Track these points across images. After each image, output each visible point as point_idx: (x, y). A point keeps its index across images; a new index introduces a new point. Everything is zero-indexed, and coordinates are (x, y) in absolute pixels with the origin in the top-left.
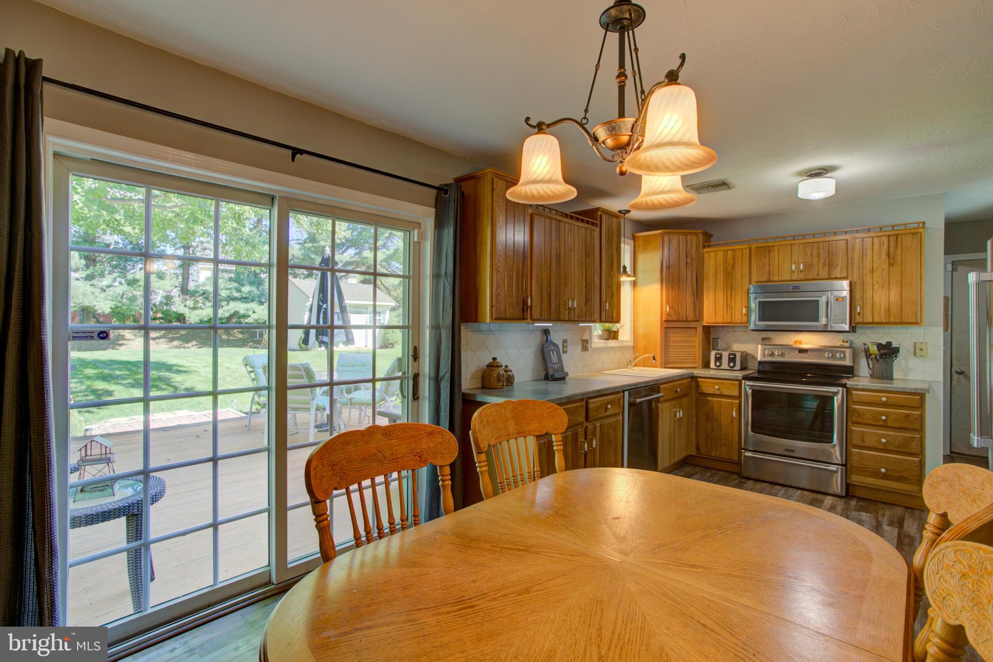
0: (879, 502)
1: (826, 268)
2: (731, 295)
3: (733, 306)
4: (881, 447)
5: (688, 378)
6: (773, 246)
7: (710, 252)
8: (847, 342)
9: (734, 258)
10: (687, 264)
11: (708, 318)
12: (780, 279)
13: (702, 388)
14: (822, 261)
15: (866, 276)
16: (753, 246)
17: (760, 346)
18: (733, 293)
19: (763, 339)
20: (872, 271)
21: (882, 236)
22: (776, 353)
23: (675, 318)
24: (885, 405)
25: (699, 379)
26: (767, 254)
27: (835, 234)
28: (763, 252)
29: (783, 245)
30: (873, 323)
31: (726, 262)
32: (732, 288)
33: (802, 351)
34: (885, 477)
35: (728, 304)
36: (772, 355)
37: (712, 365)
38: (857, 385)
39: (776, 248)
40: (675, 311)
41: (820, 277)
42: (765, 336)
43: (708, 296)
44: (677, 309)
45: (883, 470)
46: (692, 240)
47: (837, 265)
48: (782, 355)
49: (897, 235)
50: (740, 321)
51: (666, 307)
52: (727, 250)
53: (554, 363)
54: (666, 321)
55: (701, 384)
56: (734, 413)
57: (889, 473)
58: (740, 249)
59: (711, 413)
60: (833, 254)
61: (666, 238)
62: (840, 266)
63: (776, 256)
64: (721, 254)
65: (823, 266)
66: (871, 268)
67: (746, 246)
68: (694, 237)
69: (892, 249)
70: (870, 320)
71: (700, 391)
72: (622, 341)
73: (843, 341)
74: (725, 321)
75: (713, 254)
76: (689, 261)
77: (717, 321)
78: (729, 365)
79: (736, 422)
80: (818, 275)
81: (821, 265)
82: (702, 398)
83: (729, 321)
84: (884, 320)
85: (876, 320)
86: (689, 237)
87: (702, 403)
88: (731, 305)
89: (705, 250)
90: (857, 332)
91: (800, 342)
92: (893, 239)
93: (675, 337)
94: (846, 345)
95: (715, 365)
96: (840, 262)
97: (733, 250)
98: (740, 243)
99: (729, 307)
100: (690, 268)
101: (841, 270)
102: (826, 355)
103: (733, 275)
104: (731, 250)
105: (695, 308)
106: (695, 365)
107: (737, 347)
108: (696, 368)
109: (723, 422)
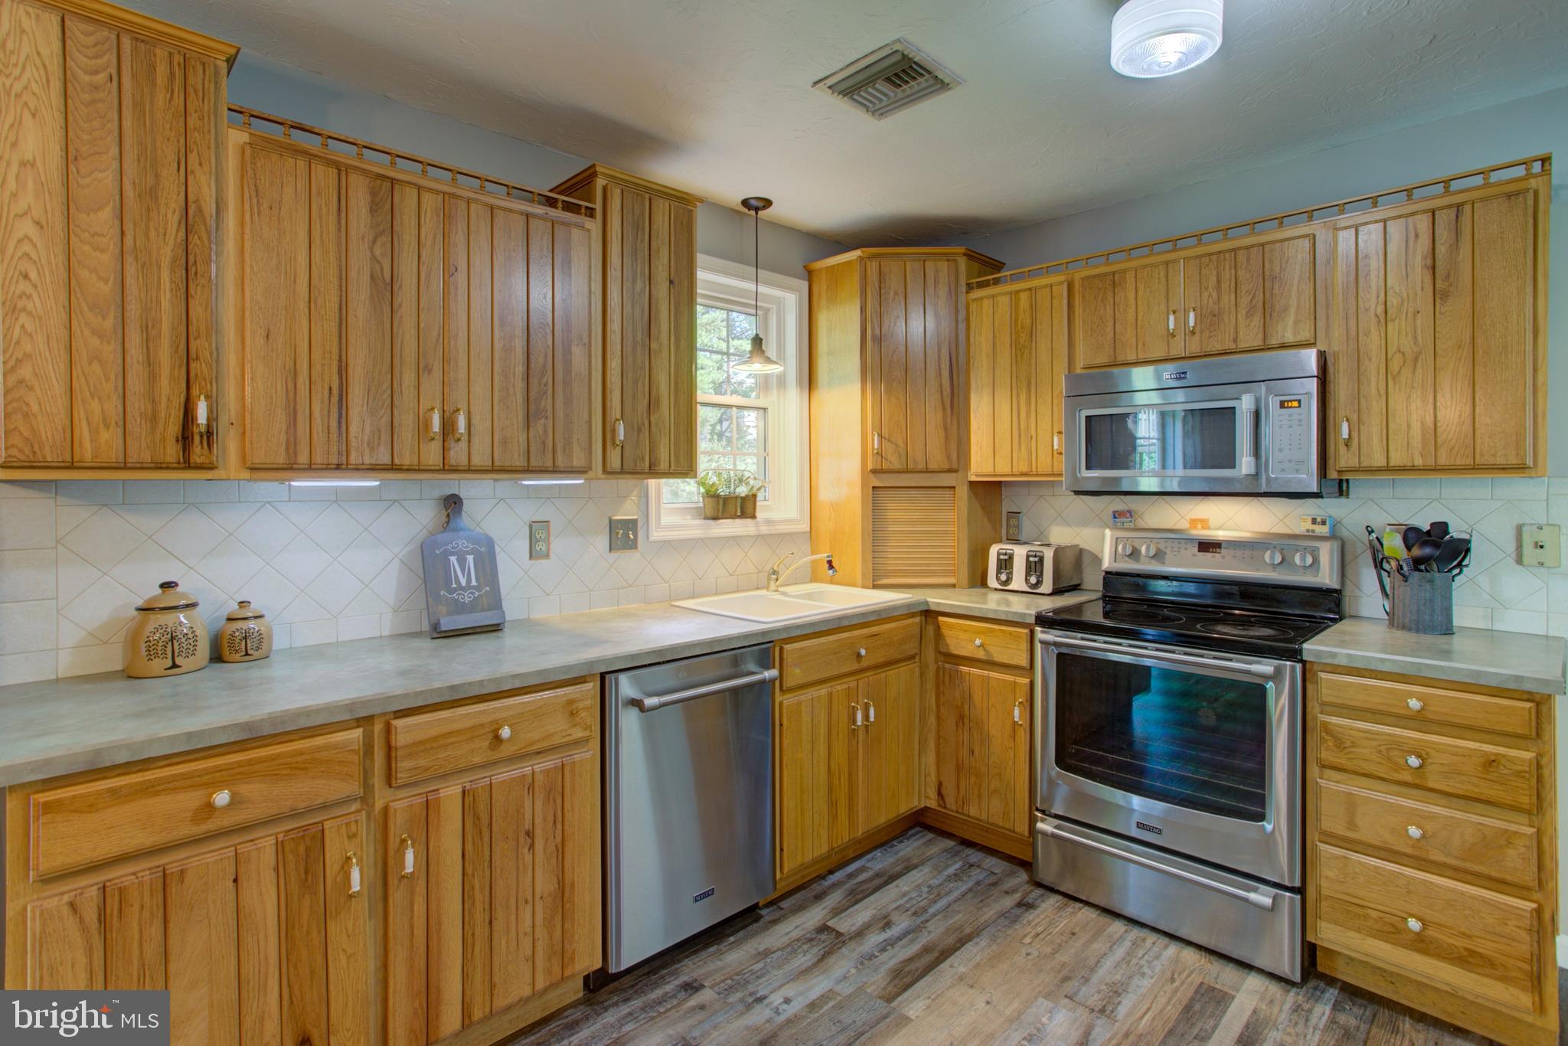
1: (1257, 320)
2: (1028, 404)
3: (1033, 433)
4: (1408, 850)
5: (913, 615)
6: (1124, 271)
7: (982, 299)
8: (1324, 523)
9: (1033, 308)
10: (925, 330)
11: (982, 464)
12: (1141, 357)
13: (949, 641)
14: (1244, 301)
15: (1368, 334)
16: (1079, 277)
17: (1108, 532)
18: (1032, 401)
19: (1116, 515)
20: (1384, 318)
21: (1413, 214)
22: (1144, 550)
23: (897, 464)
24: (1418, 720)
25: (941, 619)
26: (1110, 294)
27: (1281, 221)
28: (1100, 289)
29: (1145, 266)
30: (1388, 469)
31: (1016, 320)
32: (1029, 383)
33: (1207, 546)
34: (1423, 945)
35: (1022, 427)
36: (1134, 554)
37: (992, 582)
38: (1334, 655)
39: (1130, 277)
40: (896, 445)
41: (1242, 345)
42: (1120, 507)
44: (901, 443)
45: (1414, 923)
46: (938, 272)
47: (1286, 309)
48: (1159, 556)
49: (1459, 207)
50: (1048, 470)
51: (873, 435)
52: (1018, 292)
53: (455, 590)
54: (874, 471)
55: (945, 631)
56: (1017, 712)
57: (1429, 933)
58: (1045, 286)
59: (966, 707)
60: (1274, 278)
61: (873, 267)
62: (1293, 310)
63: (1131, 295)
64: (1004, 301)
65: (1249, 314)
66: (1380, 309)
67: (1061, 278)
68: (943, 266)
69: (1442, 250)
70: (1379, 461)
71: (943, 650)
72: (768, 522)
73: (1314, 521)
74: (1018, 470)
75: (986, 302)
77: (999, 470)
78: (1026, 582)
79: (1023, 736)
80: (1235, 340)
81: (1242, 312)
82: (947, 666)
83: (1025, 469)
84: (1419, 462)
85: (1396, 460)
86: (929, 265)
87: (947, 679)
88: (1028, 428)
89: (972, 296)
90: (1351, 496)
91: (1205, 523)
92: (1444, 218)
93: (899, 511)
94: (1320, 530)
95: (998, 578)
96: (1294, 301)
97: (1030, 289)
98: (1049, 271)
99: (1024, 434)
100: (935, 339)
101: (1297, 322)
102: (1267, 557)
103: (1030, 353)
104: (1025, 290)
105: (946, 438)
106: (952, 581)
107: (1062, 535)
108: (954, 586)
109: (993, 732)
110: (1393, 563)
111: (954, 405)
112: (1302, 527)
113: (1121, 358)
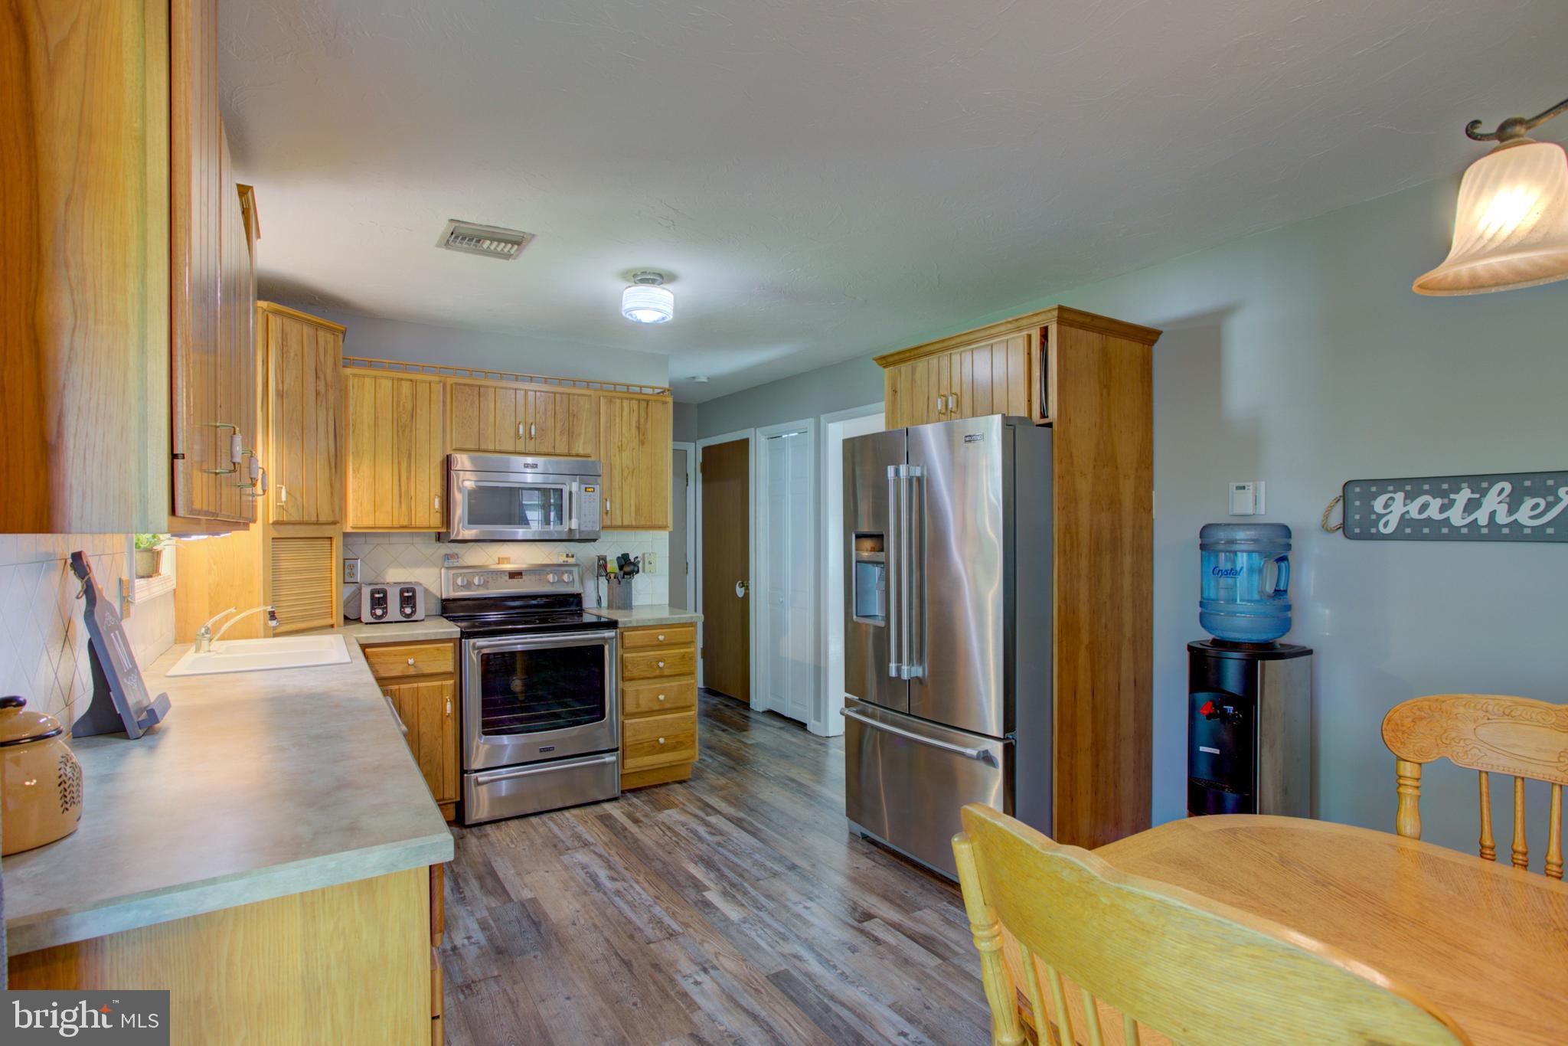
0: (656, 786)
1: (565, 437)
2: (409, 471)
3: (413, 494)
4: (657, 707)
6: (488, 387)
7: (364, 376)
8: (573, 556)
9: (414, 396)
10: (317, 394)
11: (357, 515)
12: (498, 448)
14: (559, 425)
15: (615, 456)
16: (450, 381)
17: (443, 570)
18: (413, 468)
19: (448, 557)
20: (621, 449)
21: (632, 399)
22: (476, 581)
23: (295, 517)
26: (476, 400)
28: (470, 395)
29: (501, 388)
30: (623, 527)
31: (398, 403)
32: (410, 455)
33: (515, 575)
34: (663, 749)
35: (403, 489)
37: (366, 615)
39: (491, 391)
40: (296, 499)
41: (558, 451)
42: (449, 551)
43: (356, 471)
44: (298, 496)
45: (662, 740)
46: (326, 342)
47: (579, 435)
48: (485, 585)
49: (648, 402)
50: (426, 524)
51: (279, 489)
52: (400, 380)
54: (275, 523)
55: (373, 660)
56: (449, 706)
57: (666, 742)
58: (424, 381)
60: (574, 415)
61: (277, 324)
62: (582, 436)
63: (492, 405)
64: (386, 384)
65: (562, 433)
66: (620, 444)
67: (435, 379)
68: (330, 337)
69: (642, 420)
70: (619, 523)
72: (165, 579)
73: (567, 556)
74: (396, 524)
75: (368, 381)
76: (322, 389)
77: (379, 523)
78: (402, 613)
81: (558, 432)
83: (405, 523)
84: (634, 523)
85: (625, 523)
86: (320, 333)
88: (408, 491)
89: (349, 371)
91: (507, 560)
92: (643, 404)
93: (293, 559)
94: (571, 561)
95: (373, 614)
96: (583, 431)
97: (411, 381)
98: (423, 369)
99: (404, 496)
100: (324, 405)
101: (584, 443)
102: (551, 578)
103: (411, 431)
104: (407, 380)
105: (332, 493)
106: (330, 621)
107: (395, 576)
108: (332, 626)
109: (423, 729)
110: (612, 576)
111: (337, 465)
112: (562, 559)
113: (483, 447)
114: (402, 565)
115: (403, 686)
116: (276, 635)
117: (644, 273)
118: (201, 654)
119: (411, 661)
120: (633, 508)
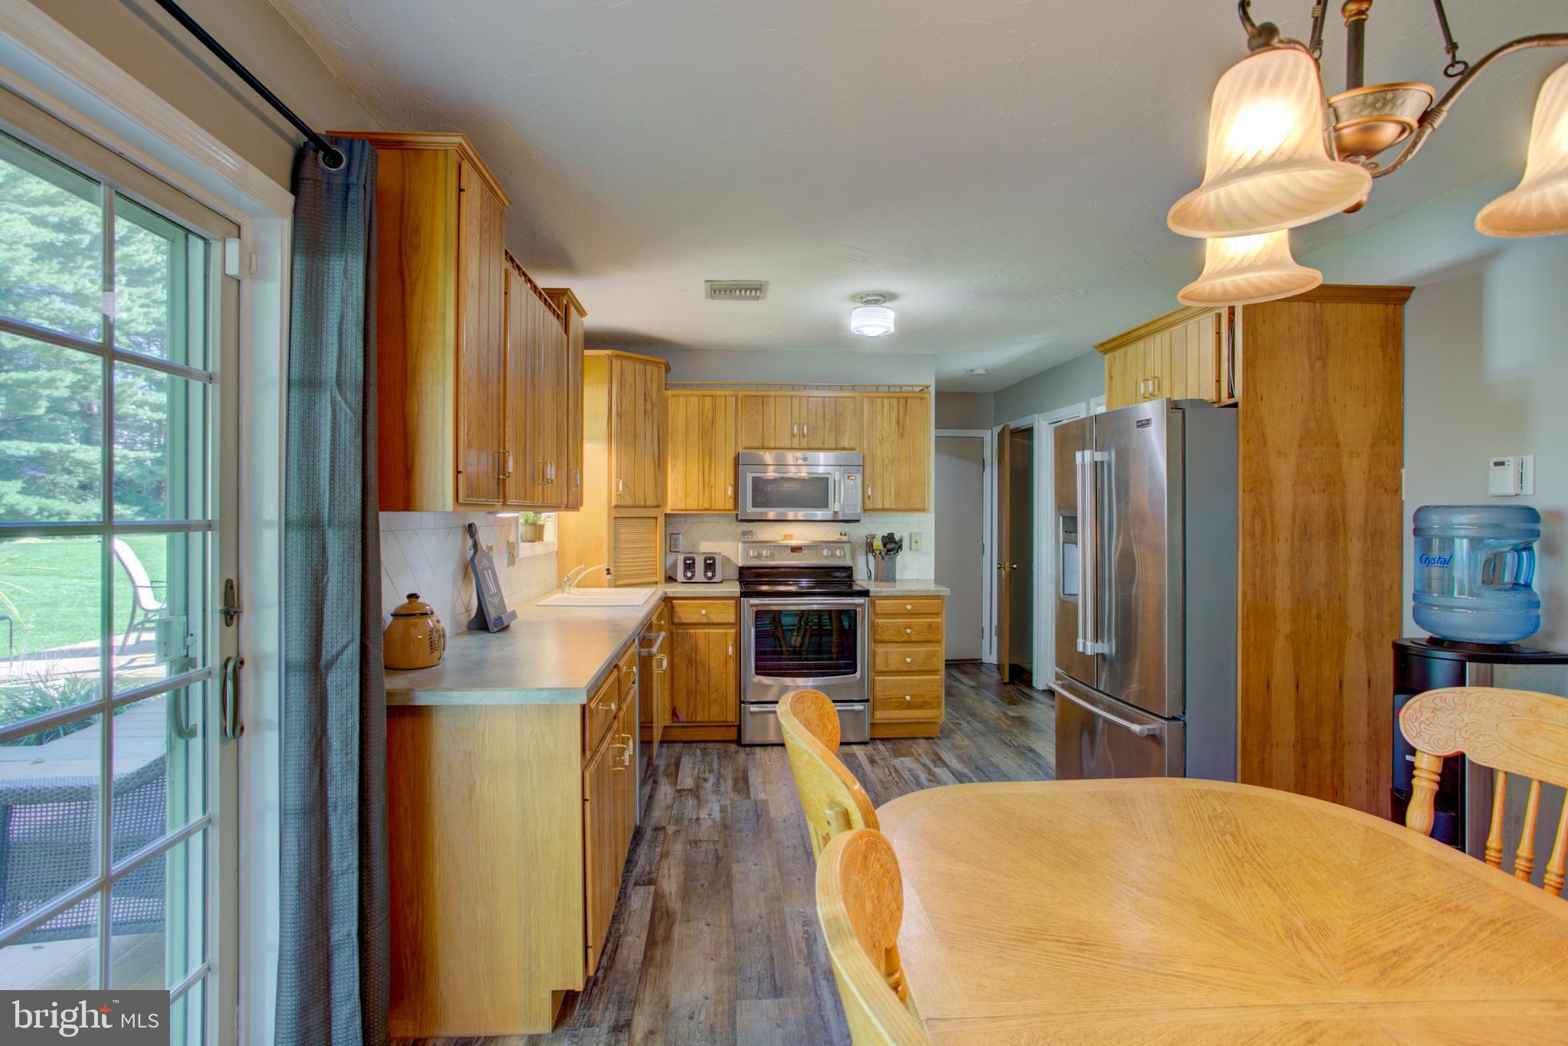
0: (904, 739)
1: (833, 434)
2: (710, 466)
3: (713, 484)
4: (905, 669)
5: (663, 601)
6: (769, 396)
7: (678, 396)
8: (845, 535)
9: (714, 408)
10: (645, 412)
11: (674, 501)
12: (777, 445)
13: (680, 615)
14: (828, 424)
15: (876, 448)
16: (741, 394)
17: (740, 544)
18: (713, 464)
19: (744, 533)
20: (882, 442)
21: (892, 397)
22: (764, 553)
23: (630, 503)
24: (909, 614)
25: (674, 602)
26: (761, 408)
28: (756, 404)
29: (780, 396)
30: (883, 510)
31: (703, 414)
32: (711, 454)
33: (796, 549)
34: (910, 706)
35: (706, 480)
36: (759, 556)
37: (680, 577)
38: (881, 592)
39: (772, 400)
40: (630, 489)
41: (827, 446)
42: (745, 529)
43: (673, 467)
44: (632, 487)
45: (908, 698)
46: (652, 373)
47: (845, 431)
48: (772, 557)
49: (906, 399)
50: (722, 507)
51: (618, 482)
52: (704, 396)
53: (493, 595)
54: (616, 507)
55: (677, 609)
56: (730, 651)
57: (914, 700)
58: (722, 396)
59: (694, 654)
60: (840, 415)
61: (616, 364)
62: (848, 433)
63: (773, 411)
64: (694, 400)
65: (830, 431)
66: (881, 437)
67: (731, 393)
68: (655, 369)
69: (901, 416)
70: (880, 506)
71: (676, 621)
72: (547, 544)
73: (841, 534)
74: (701, 507)
75: (682, 399)
76: (649, 408)
77: (689, 507)
78: (705, 575)
79: (732, 664)
80: (823, 443)
81: (827, 429)
82: (679, 631)
83: (707, 506)
84: (894, 507)
85: (886, 506)
86: (648, 367)
87: (679, 639)
88: (709, 481)
89: (669, 393)
91: (790, 537)
92: (902, 402)
93: (628, 532)
94: (844, 538)
95: (685, 576)
96: (848, 428)
97: (712, 396)
98: (722, 386)
99: (706, 485)
100: (650, 420)
101: (849, 438)
102: (825, 552)
103: (712, 436)
104: (709, 396)
105: (656, 485)
106: (655, 578)
107: (706, 547)
108: (656, 583)
109: (712, 665)
110: (878, 552)
111: (660, 463)
112: (836, 537)
113: (766, 445)
114: (710, 539)
115: (698, 631)
116: (616, 586)
117: (867, 295)
118: (565, 595)
119: (704, 612)
120: (893, 491)
